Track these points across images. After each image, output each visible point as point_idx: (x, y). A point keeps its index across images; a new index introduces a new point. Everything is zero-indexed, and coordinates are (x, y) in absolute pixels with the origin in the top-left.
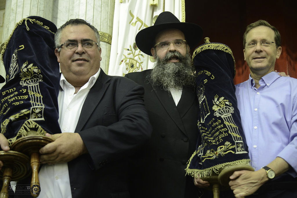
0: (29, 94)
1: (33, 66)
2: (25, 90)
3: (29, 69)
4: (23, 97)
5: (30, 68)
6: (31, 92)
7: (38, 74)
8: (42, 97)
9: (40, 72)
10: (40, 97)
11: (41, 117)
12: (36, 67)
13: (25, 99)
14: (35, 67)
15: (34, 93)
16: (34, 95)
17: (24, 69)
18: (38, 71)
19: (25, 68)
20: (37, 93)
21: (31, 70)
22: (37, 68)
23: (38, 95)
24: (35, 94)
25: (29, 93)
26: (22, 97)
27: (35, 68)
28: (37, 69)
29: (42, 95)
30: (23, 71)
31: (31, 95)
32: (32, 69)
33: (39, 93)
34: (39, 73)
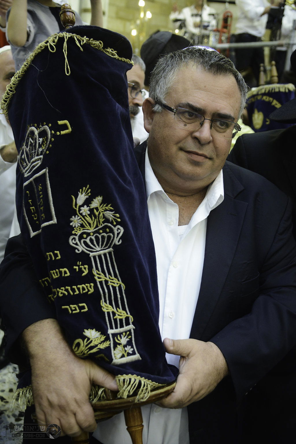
0: (96, 278)
1: (103, 202)
2: (85, 268)
3: (95, 211)
4: (83, 289)
5: (97, 209)
6: (99, 274)
7: (115, 223)
8: (123, 286)
9: (119, 220)
10: (120, 287)
11: (134, 353)
12: (109, 207)
13: (89, 293)
14: (107, 206)
15: (106, 276)
16: (106, 282)
17: (82, 208)
18: (115, 216)
19: (85, 206)
20: (113, 278)
21: (100, 213)
22: (111, 208)
23: (115, 281)
24: (108, 279)
25: (94, 276)
26: (80, 287)
27: (107, 208)
28: (111, 210)
29: (123, 282)
30: (81, 212)
31: (101, 282)
32: (100, 210)
33: (116, 276)
34: (117, 221)
